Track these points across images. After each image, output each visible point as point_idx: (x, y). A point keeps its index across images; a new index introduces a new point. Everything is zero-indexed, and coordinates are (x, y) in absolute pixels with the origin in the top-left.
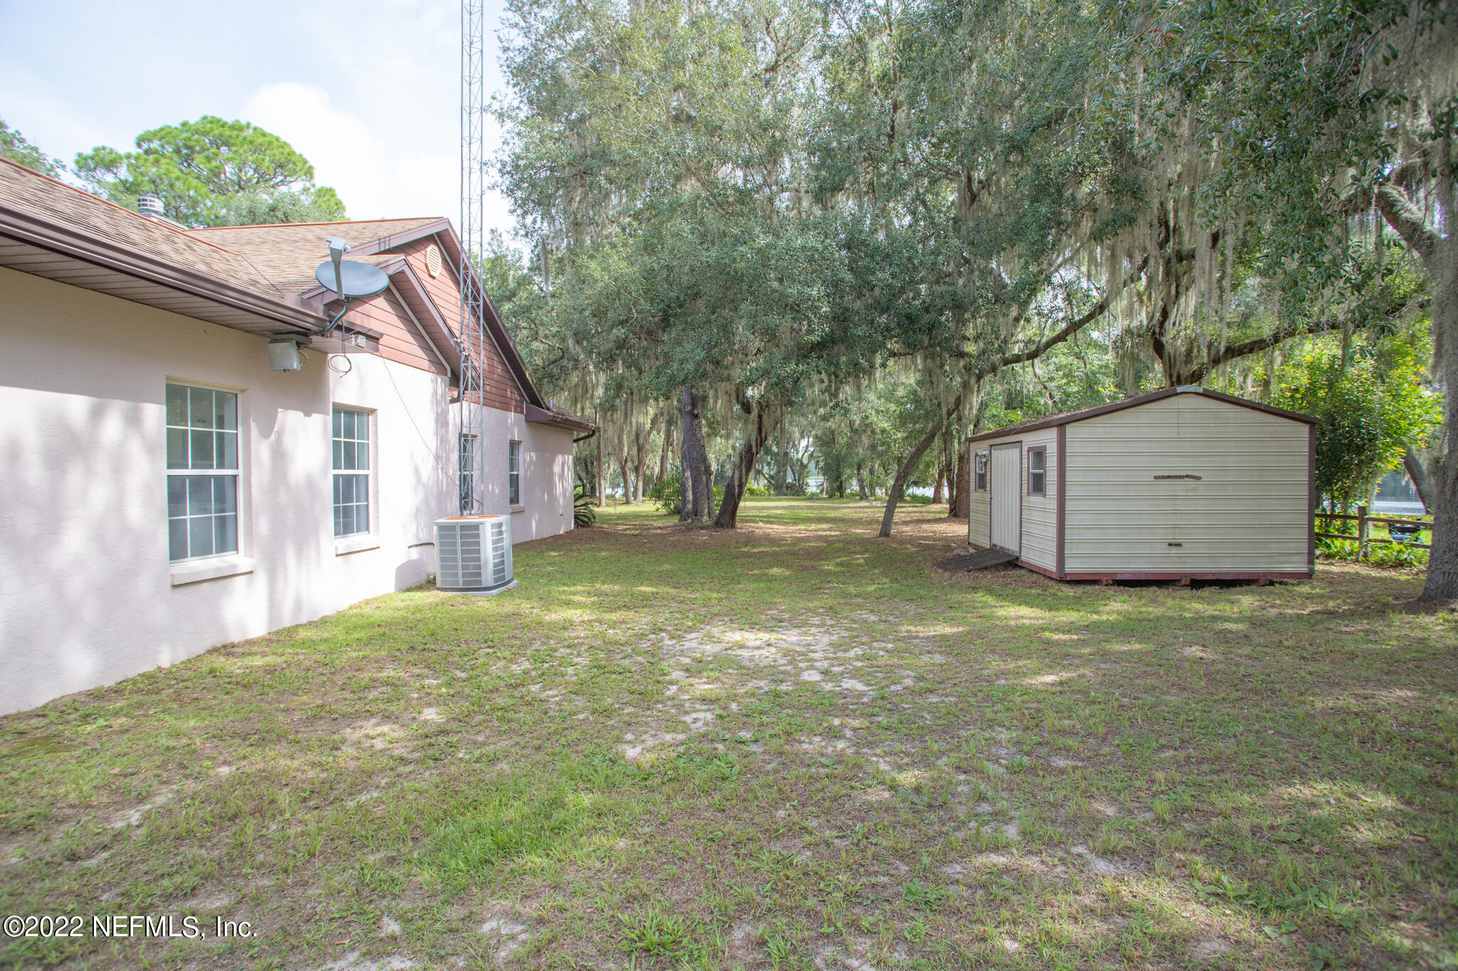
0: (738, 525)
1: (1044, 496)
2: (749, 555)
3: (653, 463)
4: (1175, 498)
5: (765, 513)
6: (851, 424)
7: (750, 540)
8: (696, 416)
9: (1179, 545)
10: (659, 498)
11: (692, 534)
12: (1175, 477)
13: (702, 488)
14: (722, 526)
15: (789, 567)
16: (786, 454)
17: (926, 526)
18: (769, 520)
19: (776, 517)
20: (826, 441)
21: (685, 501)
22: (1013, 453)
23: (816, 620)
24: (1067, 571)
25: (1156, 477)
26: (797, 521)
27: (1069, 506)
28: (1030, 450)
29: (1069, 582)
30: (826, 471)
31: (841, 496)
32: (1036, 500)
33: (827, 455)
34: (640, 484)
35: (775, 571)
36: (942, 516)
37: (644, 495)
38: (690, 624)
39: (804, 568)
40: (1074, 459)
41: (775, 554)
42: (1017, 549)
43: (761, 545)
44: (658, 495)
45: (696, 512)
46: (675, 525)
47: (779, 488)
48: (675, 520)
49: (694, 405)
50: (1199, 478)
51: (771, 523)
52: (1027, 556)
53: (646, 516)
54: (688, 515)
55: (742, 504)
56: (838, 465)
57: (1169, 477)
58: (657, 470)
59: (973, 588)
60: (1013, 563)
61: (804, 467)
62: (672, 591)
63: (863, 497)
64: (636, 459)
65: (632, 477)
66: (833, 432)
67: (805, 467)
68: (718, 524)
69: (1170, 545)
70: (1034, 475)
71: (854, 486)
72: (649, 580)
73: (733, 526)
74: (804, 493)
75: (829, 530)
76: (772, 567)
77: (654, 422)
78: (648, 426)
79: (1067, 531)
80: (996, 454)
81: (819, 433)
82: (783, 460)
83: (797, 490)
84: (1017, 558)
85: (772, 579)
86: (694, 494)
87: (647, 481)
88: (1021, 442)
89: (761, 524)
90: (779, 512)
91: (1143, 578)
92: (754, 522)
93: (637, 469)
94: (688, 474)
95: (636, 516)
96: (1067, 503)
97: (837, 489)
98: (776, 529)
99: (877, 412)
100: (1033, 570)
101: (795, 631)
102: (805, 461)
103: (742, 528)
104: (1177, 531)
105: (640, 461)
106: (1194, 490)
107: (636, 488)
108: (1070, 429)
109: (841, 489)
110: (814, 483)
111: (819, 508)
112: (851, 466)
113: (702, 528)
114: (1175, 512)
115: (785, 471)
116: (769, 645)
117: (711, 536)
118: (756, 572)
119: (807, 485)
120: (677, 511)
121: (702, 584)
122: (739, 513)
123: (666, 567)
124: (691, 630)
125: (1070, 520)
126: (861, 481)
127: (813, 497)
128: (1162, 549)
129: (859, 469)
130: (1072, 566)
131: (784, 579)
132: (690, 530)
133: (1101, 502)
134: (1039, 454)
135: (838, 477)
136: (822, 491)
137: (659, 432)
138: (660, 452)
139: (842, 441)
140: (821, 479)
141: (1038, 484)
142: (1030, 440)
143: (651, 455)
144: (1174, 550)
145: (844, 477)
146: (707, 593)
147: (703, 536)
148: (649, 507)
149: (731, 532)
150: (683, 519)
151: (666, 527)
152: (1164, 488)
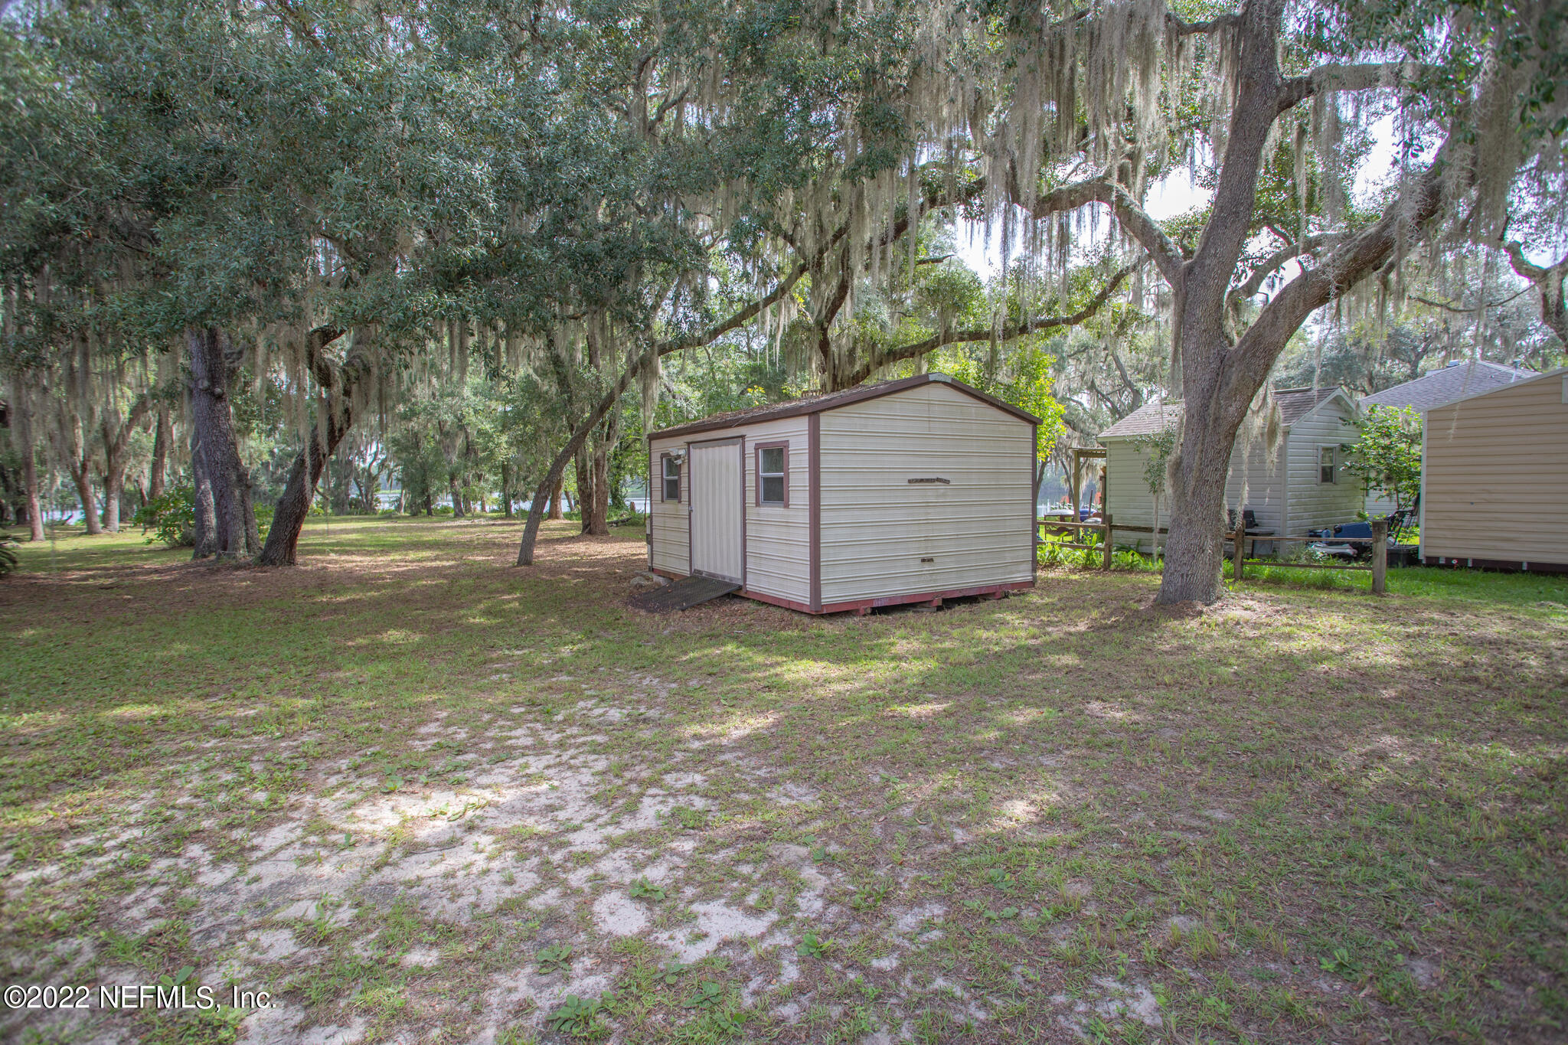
0: (299, 559)
1: (787, 506)
2: (336, 609)
3: (139, 473)
4: (927, 505)
5: (333, 539)
6: (441, 425)
7: (324, 581)
8: (220, 398)
9: (931, 560)
10: (152, 524)
11: (221, 580)
12: (928, 481)
13: (234, 506)
14: (273, 563)
15: (413, 625)
16: (350, 462)
17: (561, 548)
18: (344, 548)
19: (351, 544)
20: (407, 447)
21: (202, 526)
22: (732, 452)
23: (521, 737)
24: (824, 601)
25: (910, 481)
26: (386, 548)
27: (825, 518)
28: (757, 447)
29: (822, 616)
30: (406, 482)
31: (429, 513)
32: (772, 512)
33: (407, 464)
34: (115, 505)
35: (394, 635)
36: (573, 533)
37: (121, 520)
38: (261, 797)
39: (437, 627)
40: (831, 457)
41: (375, 604)
42: (739, 576)
43: (347, 590)
44: (148, 518)
45: (224, 543)
46: (187, 566)
47: (342, 506)
48: (186, 557)
49: (214, 380)
50: (947, 482)
51: (348, 553)
52: (754, 584)
53: (129, 552)
54: (210, 548)
55: (305, 527)
56: (424, 475)
57: (922, 481)
58: (146, 484)
59: (711, 637)
60: (734, 594)
61: (371, 478)
62: (199, 705)
63: (459, 514)
64: (103, 466)
65: (97, 495)
66: (416, 435)
67: (375, 478)
68: (266, 560)
69: (923, 560)
70: (767, 480)
71: (445, 501)
72: (144, 688)
73: (291, 562)
74: (374, 512)
75: (436, 559)
76: (384, 628)
77: (138, 411)
78: (125, 417)
79: (823, 551)
80: (696, 453)
81: (397, 435)
82: (346, 470)
83: (365, 508)
84: (740, 588)
85: (394, 654)
86: (220, 516)
87: (127, 499)
88: (743, 437)
89: (333, 556)
90: (354, 536)
91: (899, 602)
92: (322, 552)
93: (107, 482)
94: (207, 485)
95: (109, 553)
96: (823, 514)
97: (421, 504)
98: (359, 562)
99: (476, 412)
100: (766, 602)
101: (500, 775)
102: (374, 471)
103: (307, 562)
104: (929, 544)
105: (112, 470)
106: (944, 495)
107: (107, 512)
108: (826, 420)
109: (427, 504)
110: (387, 498)
111: (402, 530)
112: (440, 478)
113: (238, 568)
114: (928, 523)
115: (347, 484)
116: (471, 828)
117: (254, 579)
118: (360, 641)
119: (377, 500)
120: (187, 543)
121: (265, 680)
122: (301, 541)
123: (180, 648)
124: (266, 818)
125: (826, 537)
126: (455, 495)
127: (387, 516)
128: (915, 566)
129: (452, 479)
130: (831, 595)
131: (417, 651)
132: (213, 571)
133: (857, 513)
134: (775, 455)
135: (424, 491)
136: (398, 508)
137: (146, 429)
138: (151, 457)
139: (428, 446)
140: (397, 492)
141: (774, 491)
142: (758, 434)
143: (132, 461)
144: (927, 567)
145: (432, 490)
146: (281, 699)
147: (241, 581)
148: (135, 537)
149: (289, 571)
150: (201, 554)
151: (170, 570)
152: (917, 494)
